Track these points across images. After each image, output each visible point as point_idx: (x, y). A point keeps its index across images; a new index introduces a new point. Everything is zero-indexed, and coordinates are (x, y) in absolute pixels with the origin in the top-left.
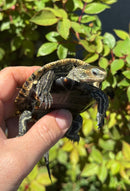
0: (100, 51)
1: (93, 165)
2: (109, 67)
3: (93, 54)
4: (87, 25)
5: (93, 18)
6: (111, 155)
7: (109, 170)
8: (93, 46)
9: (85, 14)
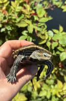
0: (47, 38)
1: (44, 91)
2: (51, 46)
3: (43, 40)
4: (40, 27)
6: (52, 86)
7: (51, 93)
8: (44, 36)
9: (39, 22)
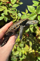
0: (17, 18)
4: (13, 11)
5: (15, 9)
8: (15, 17)
